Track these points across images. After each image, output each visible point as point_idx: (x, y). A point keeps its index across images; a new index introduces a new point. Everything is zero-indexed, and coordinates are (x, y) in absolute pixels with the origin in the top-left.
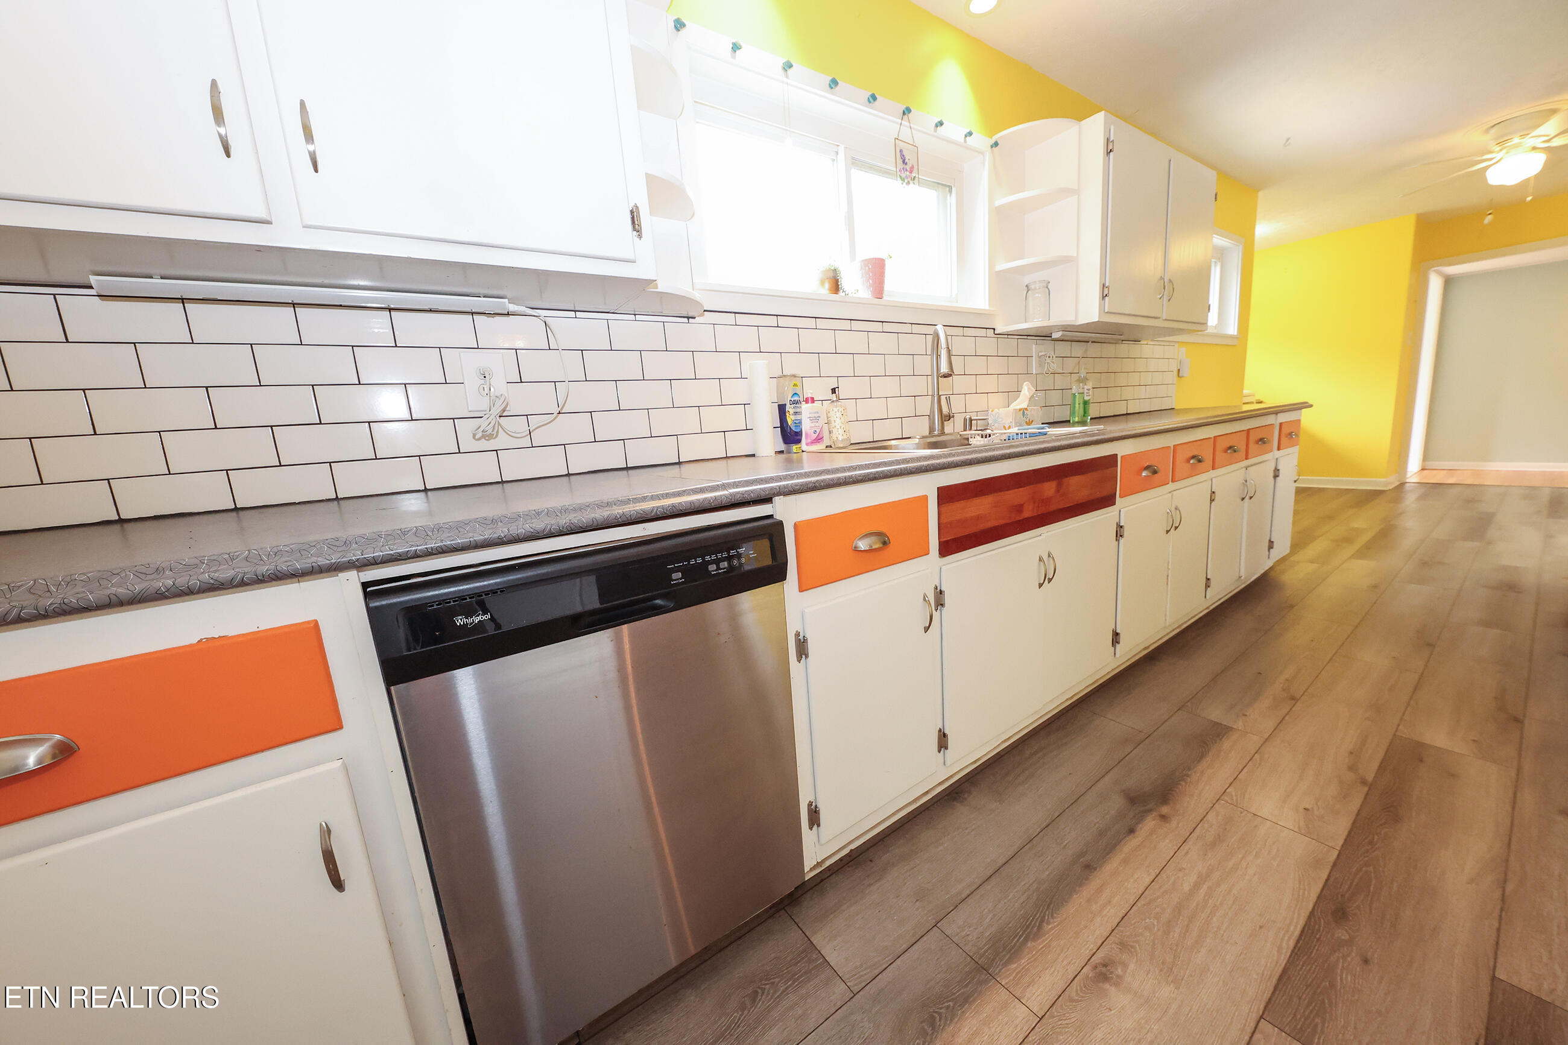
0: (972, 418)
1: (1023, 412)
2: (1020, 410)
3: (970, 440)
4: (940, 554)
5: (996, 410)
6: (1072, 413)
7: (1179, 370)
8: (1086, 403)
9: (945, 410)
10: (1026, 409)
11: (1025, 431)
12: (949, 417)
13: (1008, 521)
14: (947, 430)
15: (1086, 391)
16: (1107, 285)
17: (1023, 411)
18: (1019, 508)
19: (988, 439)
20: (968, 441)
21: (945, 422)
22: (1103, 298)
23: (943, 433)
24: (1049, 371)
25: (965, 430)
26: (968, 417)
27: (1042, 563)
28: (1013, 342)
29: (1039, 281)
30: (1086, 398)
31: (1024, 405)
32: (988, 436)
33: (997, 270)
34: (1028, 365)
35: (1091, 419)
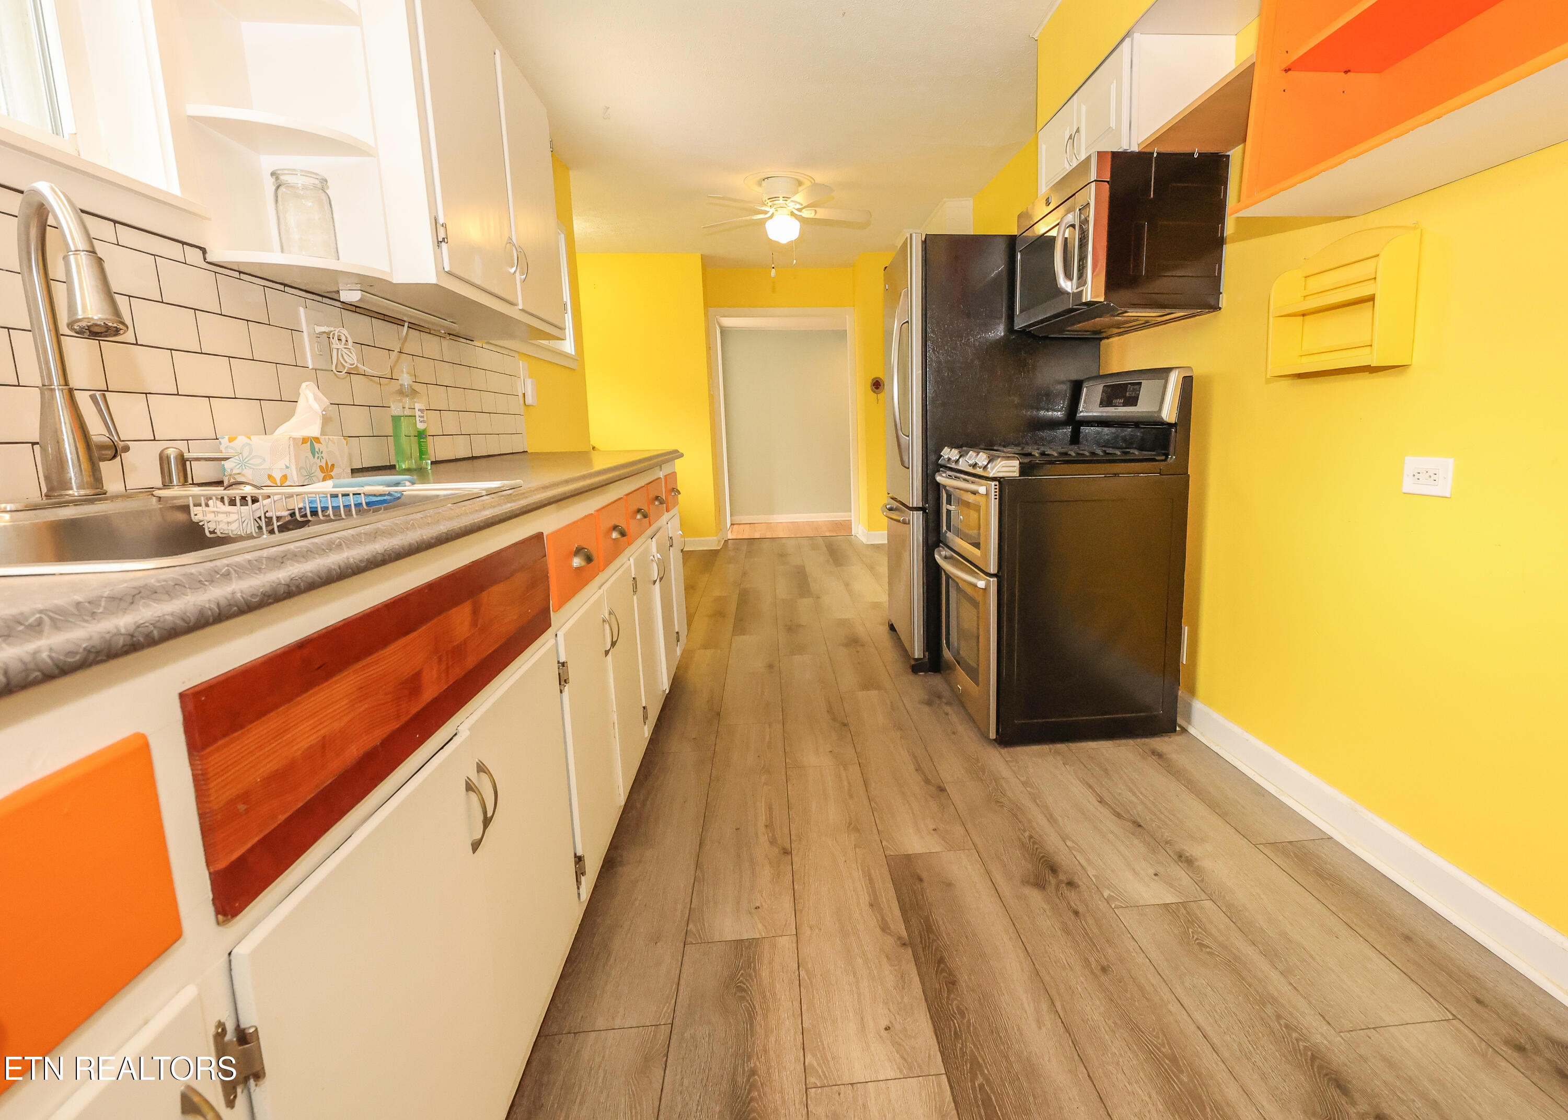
0: (186, 455)
1: (312, 444)
2: (305, 440)
3: (194, 510)
4: (217, 912)
5: (241, 440)
6: (399, 451)
7: (524, 394)
8: (421, 435)
9: (97, 430)
10: (317, 440)
11: (356, 490)
12: (115, 451)
13: (395, 725)
14: (112, 485)
15: (418, 413)
16: (441, 221)
17: (311, 442)
18: (413, 684)
19: (251, 507)
20: (189, 513)
21: (101, 464)
22: (439, 242)
23: (98, 493)
24: (344, 367)
25: (166, 485)
26: (172, 453)
27: (474, 797)
28: (254, 292)
29: (302, 171)
30: (421, 426)
31: (314, 430)
32: (249, 499)
33: (190, 113)
34: (295, 348)
35: (432, 463)
